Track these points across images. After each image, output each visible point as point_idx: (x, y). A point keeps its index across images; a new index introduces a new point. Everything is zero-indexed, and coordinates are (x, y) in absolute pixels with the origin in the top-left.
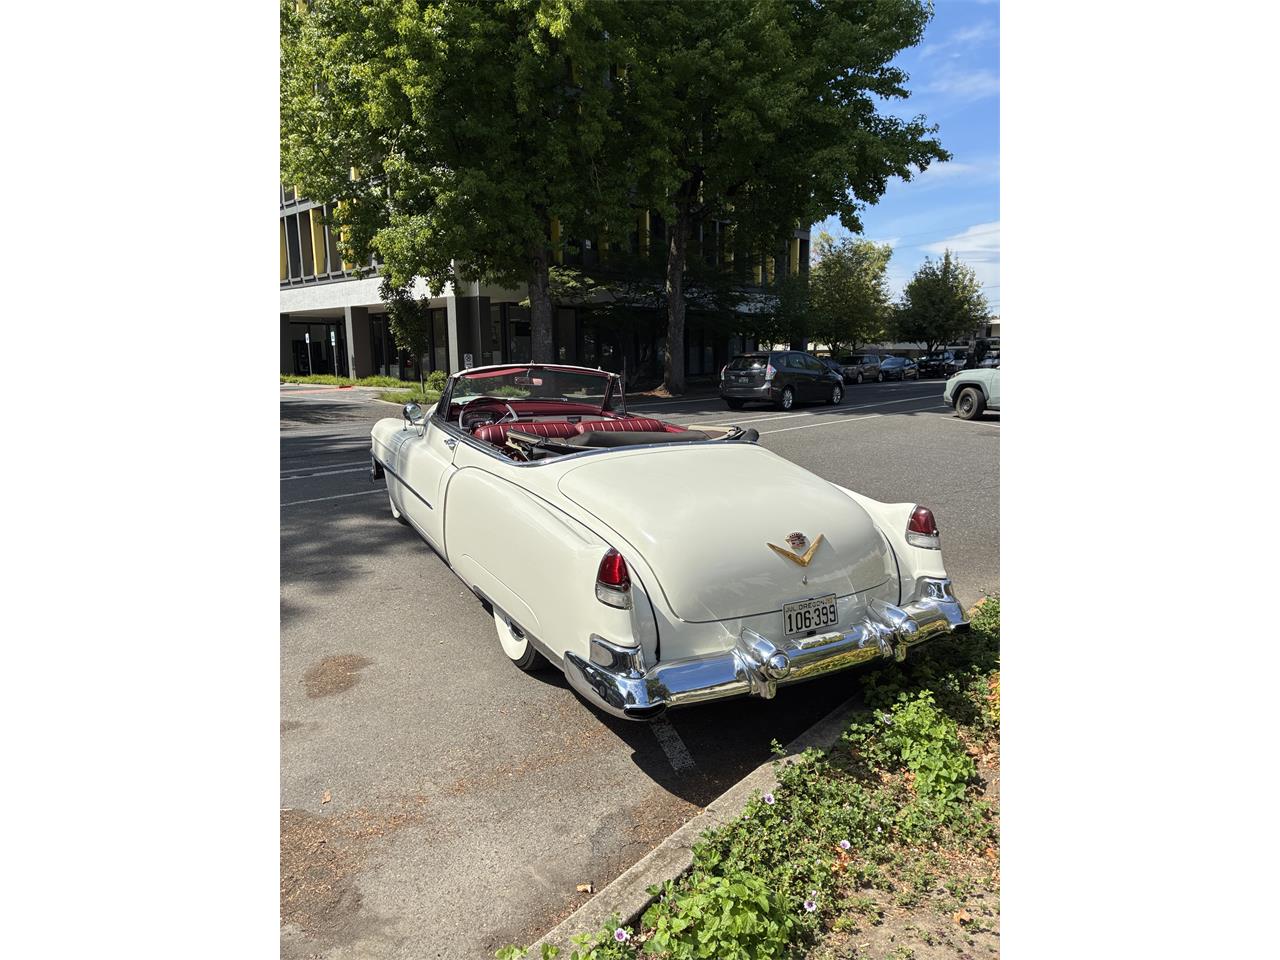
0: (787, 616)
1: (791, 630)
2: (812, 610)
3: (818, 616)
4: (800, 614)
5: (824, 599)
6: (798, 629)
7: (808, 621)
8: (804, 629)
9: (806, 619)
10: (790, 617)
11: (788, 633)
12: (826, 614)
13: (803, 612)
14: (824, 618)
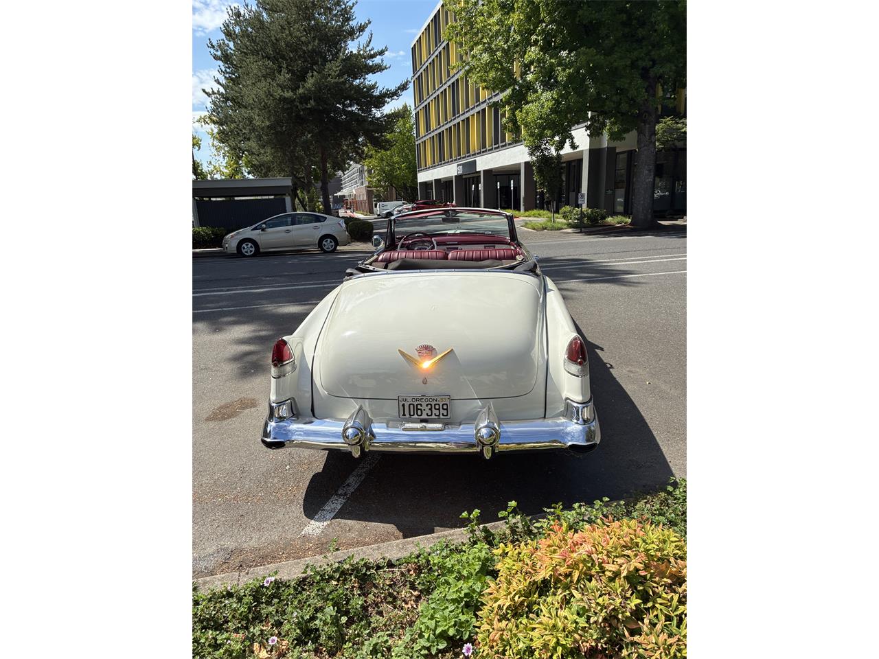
0: (401, 405)
1: (404, 415)
2: (424, 404)
3: (431, 409)
4: (413, 405)
5: (439, 399)
6: (410, 415)
7: (419, 411)
8: (416, 416)
9: (418, 409)
10: (403, 405)
11: (401, 416)
12: (439, 409)
13: (415, 403)
14: (435, 411)
